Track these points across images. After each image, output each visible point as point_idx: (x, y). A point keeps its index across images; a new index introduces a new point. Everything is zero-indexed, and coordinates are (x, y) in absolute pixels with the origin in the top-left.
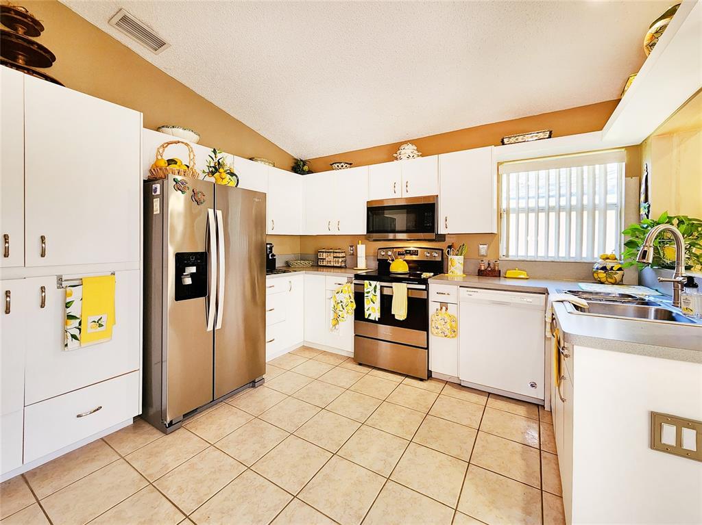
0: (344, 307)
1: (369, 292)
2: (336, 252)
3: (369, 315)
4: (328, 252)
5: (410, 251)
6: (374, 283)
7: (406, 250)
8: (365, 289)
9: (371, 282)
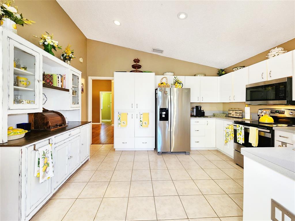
0: (229, 135)
1: (239, 130)
2: (236, 111)
3: (239, 141)
4: (233, 110)
5: (279, 111)
6: (241, 126)
7: (276, 111)
8: (237, 128)
9: (240, 125)
